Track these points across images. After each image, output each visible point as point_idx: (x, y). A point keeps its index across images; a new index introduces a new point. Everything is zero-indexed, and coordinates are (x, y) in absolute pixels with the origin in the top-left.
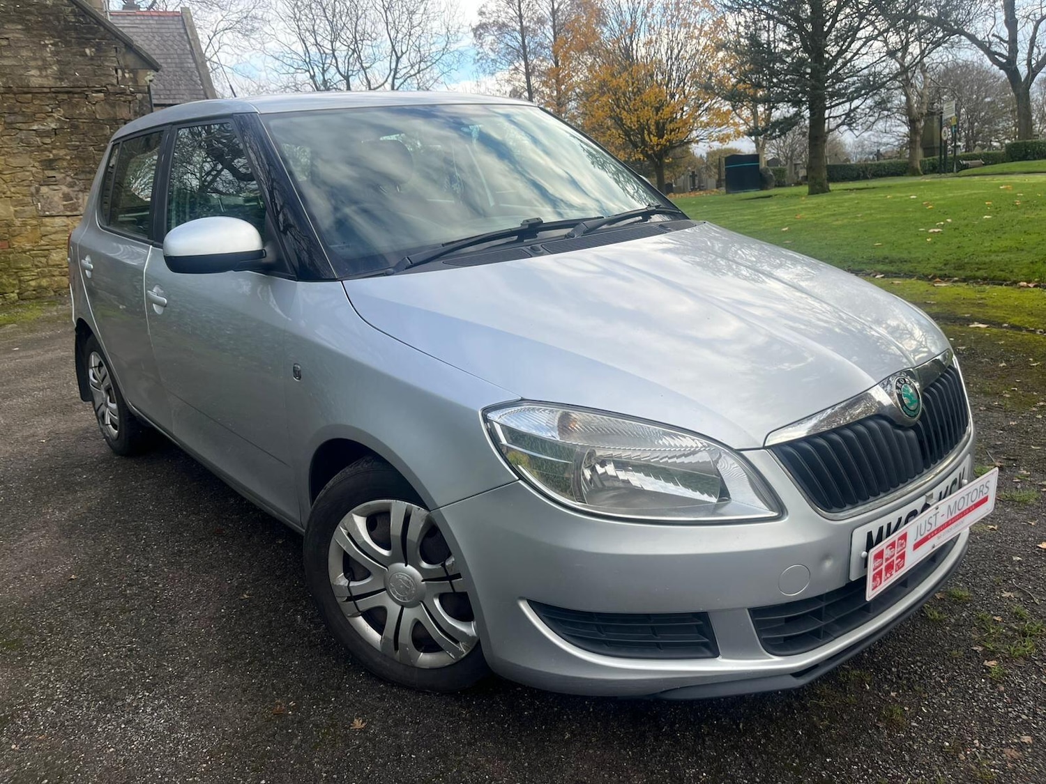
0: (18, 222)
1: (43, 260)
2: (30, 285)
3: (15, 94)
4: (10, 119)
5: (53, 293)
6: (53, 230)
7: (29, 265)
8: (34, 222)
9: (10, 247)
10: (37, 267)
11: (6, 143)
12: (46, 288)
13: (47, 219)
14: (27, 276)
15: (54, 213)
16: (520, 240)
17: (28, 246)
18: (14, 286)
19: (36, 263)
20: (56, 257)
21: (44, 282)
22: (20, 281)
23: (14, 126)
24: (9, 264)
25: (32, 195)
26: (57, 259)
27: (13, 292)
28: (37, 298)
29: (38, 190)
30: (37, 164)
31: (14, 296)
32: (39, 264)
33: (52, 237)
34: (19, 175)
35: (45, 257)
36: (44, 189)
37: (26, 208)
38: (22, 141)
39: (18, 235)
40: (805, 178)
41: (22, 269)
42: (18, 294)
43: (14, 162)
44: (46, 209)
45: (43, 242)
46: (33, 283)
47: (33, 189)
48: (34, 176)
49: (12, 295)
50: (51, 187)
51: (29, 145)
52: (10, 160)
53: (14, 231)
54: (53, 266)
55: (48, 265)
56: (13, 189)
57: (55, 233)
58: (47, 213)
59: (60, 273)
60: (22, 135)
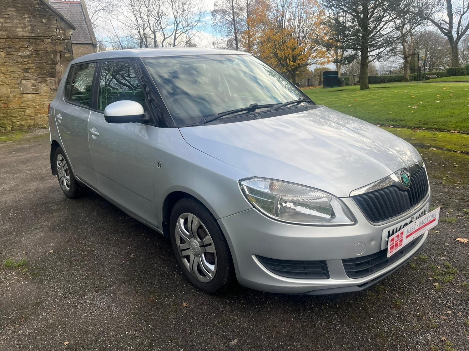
0: (12, 96)
1: (23, 113)
2: (16, 124)
3: (11, 39)
4: (9, 50)
5: (27, 128)
6: (27, 100)
7: (16, 115)
8: (19, 96)
9: (8, 107)
10: (20, 116)
11: (7, 61)
12: (24, 125)
13: (25, 95)
14: (15, 120)
15: (28, 92)
16: (248, 112)
17: (16, 107)
18: (9, 124)
20: (28, 112)
21: (23, 123)
22: (12, 122)
23: (11, 53)
24: (8, 115)
25: (18, 84)
26: (29, 112)
27: (9, 127)
28: (20, 130)
29: (21, 82)
30: (20, 70)
31: (10, 129)
32: (21, 115)
33: (27, 103)
34: (13, 75)
35: (23, 111)
36: (24, 82)
37: (15, 90)
38: (14, 60)
39: (12, 102)
40: (359, 82)
41: (13, 117)
42: (11, 128)
43: (10, 69)
44: (24, 90)
45: (23, 105)
46: (18, 123)
47: (19, 81)
48: (19, 76)
49: (9, 128)
50: (27, 80)
51: (17, 62)
52: (8, 68)
53: (10, 100)
54: (27, 115)
55: (25, 115)
56: (10, 81)
57: (29, 101)
58: (25, 92)
59: (30, 119)
60: (14, 57)
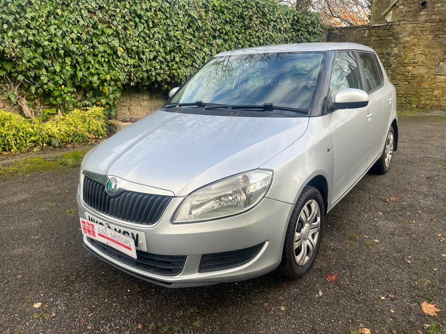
0: (426, 76)
1: (431, 93)
2: (422, 103)
3: (442, 22)
4: (437, 33)
5: (430, 107)
6: (439, 81)
7: (424, 94)
8: (433, 77)
9: (420, 86)
10: (427, 95)
11: (432, 43)
12: (428, 105)
13: (438, 76)
14: (422, 99)
15: (442, 74)
17: (427, 87)
18: (416, 101)
19: (428, 94)
20: (436, 92)
21: (428, 102)
22: (419, 100)
23: (438, 36)
24: (417, 93)
25: (436, 65)
26: (436, 93)
27: (415, 104)
28: (423, 108)
29: (439, 64)
30: (442, 52)
31: (415, 106)
32: (429, 95)
33: (438, 84)
34: (433, 57)
35: (432, 92)
36: (441, 63)
37: (431, 71)
38: (439, 42)
39: (425, 81)
41: (421, 95)
42: (416, 105)
43: (433, 51)
44: (439, 72)
45: (433, 86)
46: (423, 102)
47: (437, 63)
48: (439, 58)
49: (414, 105)
50: (444, 62)
51: (441, 44)
52: (432, 50)
53: (424, 80)
54: (434, 96)
55: (432, 96)
56: (429, 63)
57: (440, 82)
58: (439, 74)
59: (436, 99)
60: (440, 40)
